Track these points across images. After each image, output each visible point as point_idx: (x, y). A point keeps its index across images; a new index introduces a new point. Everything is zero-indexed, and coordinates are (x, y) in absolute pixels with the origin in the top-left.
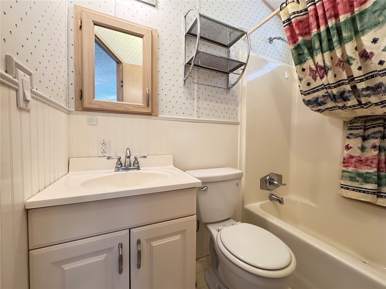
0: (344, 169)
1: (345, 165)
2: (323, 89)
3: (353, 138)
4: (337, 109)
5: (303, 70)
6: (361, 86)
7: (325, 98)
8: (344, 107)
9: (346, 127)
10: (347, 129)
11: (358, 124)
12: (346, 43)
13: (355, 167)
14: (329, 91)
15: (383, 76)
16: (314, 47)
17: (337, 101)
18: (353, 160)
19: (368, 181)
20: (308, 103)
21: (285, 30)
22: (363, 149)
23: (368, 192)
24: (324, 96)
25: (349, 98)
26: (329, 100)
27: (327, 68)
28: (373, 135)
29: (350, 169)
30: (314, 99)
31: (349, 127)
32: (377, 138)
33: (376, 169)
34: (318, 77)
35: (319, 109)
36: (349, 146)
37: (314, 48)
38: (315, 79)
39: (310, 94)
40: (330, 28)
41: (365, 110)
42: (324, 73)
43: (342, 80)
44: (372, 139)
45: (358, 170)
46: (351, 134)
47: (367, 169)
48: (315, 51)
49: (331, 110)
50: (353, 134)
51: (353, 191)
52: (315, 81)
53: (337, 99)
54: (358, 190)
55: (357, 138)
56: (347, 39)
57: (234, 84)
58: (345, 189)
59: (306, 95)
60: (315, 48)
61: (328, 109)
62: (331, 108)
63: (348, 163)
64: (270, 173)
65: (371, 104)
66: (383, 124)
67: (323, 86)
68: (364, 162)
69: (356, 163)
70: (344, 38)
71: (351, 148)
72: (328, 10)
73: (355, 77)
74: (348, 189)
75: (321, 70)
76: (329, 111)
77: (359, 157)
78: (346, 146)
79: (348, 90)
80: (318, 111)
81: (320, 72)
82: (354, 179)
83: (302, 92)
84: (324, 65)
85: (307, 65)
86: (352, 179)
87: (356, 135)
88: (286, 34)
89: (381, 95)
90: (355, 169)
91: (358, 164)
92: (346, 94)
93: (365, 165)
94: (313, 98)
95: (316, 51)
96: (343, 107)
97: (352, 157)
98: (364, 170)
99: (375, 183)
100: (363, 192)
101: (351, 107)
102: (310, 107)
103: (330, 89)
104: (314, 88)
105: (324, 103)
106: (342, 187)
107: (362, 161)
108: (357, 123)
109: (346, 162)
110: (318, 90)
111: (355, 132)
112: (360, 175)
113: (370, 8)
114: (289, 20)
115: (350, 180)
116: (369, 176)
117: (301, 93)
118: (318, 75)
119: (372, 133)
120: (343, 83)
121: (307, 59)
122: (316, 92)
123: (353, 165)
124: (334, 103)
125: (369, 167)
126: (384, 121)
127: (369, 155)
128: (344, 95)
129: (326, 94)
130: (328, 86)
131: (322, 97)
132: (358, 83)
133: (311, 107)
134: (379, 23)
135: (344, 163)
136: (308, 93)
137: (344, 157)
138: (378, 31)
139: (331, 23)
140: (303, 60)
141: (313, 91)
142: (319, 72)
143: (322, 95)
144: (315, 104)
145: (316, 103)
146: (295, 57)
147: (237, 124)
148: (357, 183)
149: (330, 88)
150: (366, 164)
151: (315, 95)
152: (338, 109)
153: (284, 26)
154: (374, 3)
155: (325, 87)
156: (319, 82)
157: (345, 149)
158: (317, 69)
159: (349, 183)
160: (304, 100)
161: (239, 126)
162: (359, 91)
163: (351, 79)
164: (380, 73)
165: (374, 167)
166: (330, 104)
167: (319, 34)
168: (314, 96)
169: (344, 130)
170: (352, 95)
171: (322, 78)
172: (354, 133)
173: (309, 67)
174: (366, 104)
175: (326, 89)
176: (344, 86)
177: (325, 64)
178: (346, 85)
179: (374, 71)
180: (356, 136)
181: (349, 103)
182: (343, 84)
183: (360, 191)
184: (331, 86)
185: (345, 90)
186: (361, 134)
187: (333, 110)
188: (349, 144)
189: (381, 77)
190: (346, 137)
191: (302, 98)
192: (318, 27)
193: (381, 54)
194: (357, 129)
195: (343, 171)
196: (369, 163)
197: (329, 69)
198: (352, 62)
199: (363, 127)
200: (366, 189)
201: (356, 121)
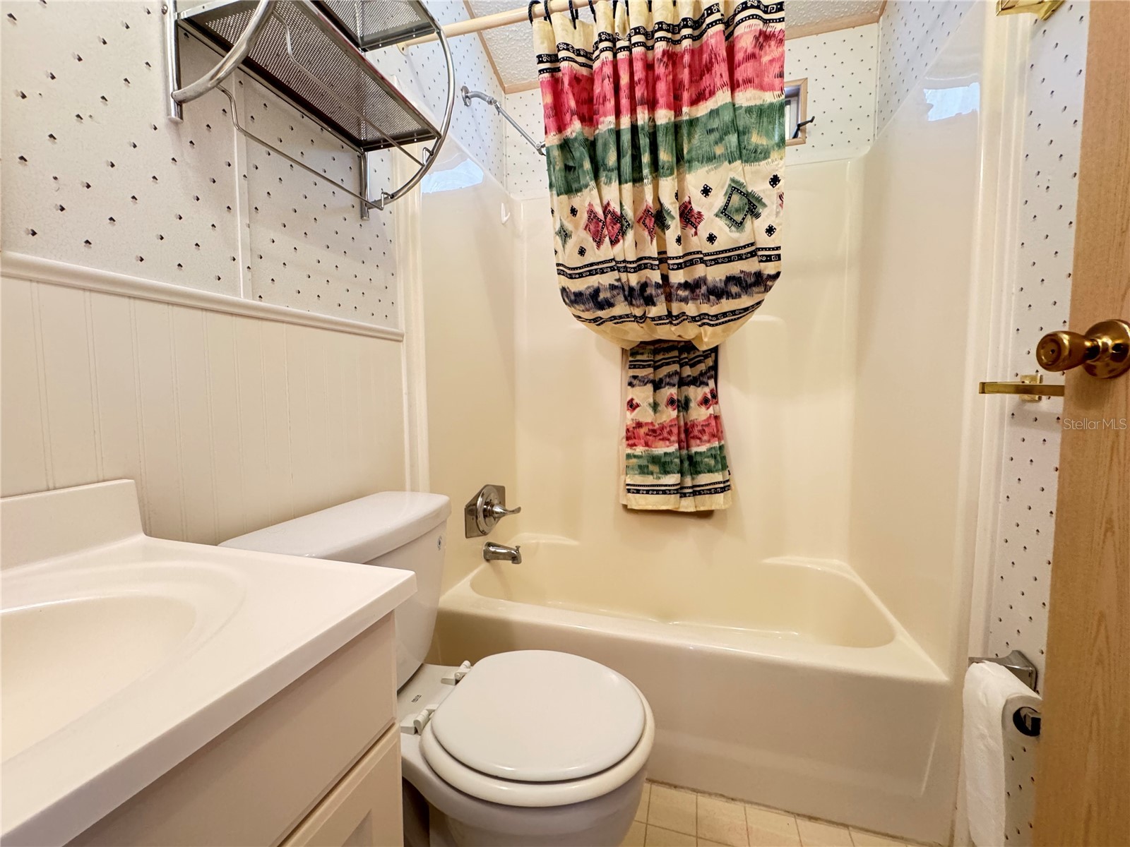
0: (629, 451)
1: (631, 442)
2: (612, 269)
3: (639, 386)
4: (629, 321)
5: (574, 211)
6: (677, 277)
7: (615, 292)
8: (643, 318)
9: (626, 363)
10: (628, 366)
11: (644, 357)
12: (664, 176)
13: (647, 445)
14: (624, 276)
15: (711, 265)
16: (603, 162)
17: (634, 302)
18: (642, 431)
19: (668, 469)
20: (576, 300)
21: (541, 82)
22: (655, 406)
23: (670, 490)
24: (612, 287)
25: (655, 299)
26: (621, 298)
27: (627, 222)
28: (668, 380)
29: (639, 450)
30: (590, 290)
31: (630, 361)
32: (674, 385)
33: (676, 446)
34: (607, 239)
35: (597, 318)
36: (634, 402)
37: (601, 163)
38: (599, 243)
39: (582, 277)
40: (639, 129)
41: (673, 328)
42: (619, 232)
43: (646, 258)
44: (667, 387)
45: (652, 451)
46: (635, 377)
47: (664, 447)
48: (604, 170)
49: (618, 323)
50: (638, 376)
51: (647, 493)
52: (598, 246)
53: (636, 299)
54: (653, 490)
55: (645, 384)
56: (666, 167)
57: (393, 196)
58: (633, 493)
59: (575, 278)
60: (604, 165)
61: (615, 318)
62: (621, 317)
63: (635, 438)
64: (483, 486)
65: (686, 317)
66: (678, 359)
67: (614, 263)
68: (658, 432)
69: (648, 437)
70: (660, 164)
71: (638, 406)
72: (639, 80)
73: (670, 258)
74: (638, 492)
75: (615, 224)
76: (615, 323)
77: (652, 423)
78: (628, 402)
79: (656, 282)
80: (595, 322)
81: (612, 227)
82: (646, 471)
83: (561, 268)
84: (621, 213)
85: (584, 201)
86: (643, 470)
87: (643, 380)
88: (543, 95)
89: (699, 301)
90: (647, 448)
91: (651, 438)
92: (650, 291)
93: (660, 439)
94: (589, 287)
95: (609, 173)
96: (641, 318)
97: (639, 425)
98: (661, 449)
99: (678, 473)
100: (663, 494)
101: (655, 321)
102: (579, 310)
103: (625, 273)
104: (592, 265)
105: (609, 304)
106: (629, 491)
107: (654, 431)
108: (642, 354)
109: (631, 436)
110: (602, 272)
111: (641, 373)
112: (655, 460)
113: (704, 120)
114: (553, 58)
115: (640, 474)
116: (670, 460)
117: (558, 270)
118: (607, 233)
119: (666, 376)
120: (647, 264)
121: (586, 186)
122: (597, 273)
123: (642, 441)
124: (628, 306)
125: (667, 443)
126: (679, 353)
127: (664, 419)
128: (646, 291)
129: (616, 284)
130: (624, 265)
131: (610, 288)
132: (673, 269)
133: (581, 309)
134: (715, 158)
135: (628, 438)
136: (579, 274)
137: (627, 426)
138: (712, 173)
139: (642, 117)
140: (575, 186)
141: (589, 271)
142: (610, 228)
143: (610, 285)
144: (591, 304)
145: (593, 302)
146: (560, 170)
147: (397, 338)
148: (651, 477)
149: (626, 270)
150: (661, 437)
151: (594, 281)
152: (632, 321)
153: (540, 71)
154: (710, 112)
155: (618, 267)
156: (606, 252)
157: (628, 409)
158: (605, 218)
159: (639, 479)
160: (564, 290)
161: (403, 346)
162: (672, 287)
163: (663, 258)
164: (706, 258)
165: (674, 442)
166: (621, 308)
167: (618, 133)
168: (590, 285)
169: (623, 367)
170: (662, 294)
171: (614, 242)
172: (640, 375)
173: (587, 209)
174: (677, 317)
175: (619, 271)
176: (647, 272)
177: (623, 212)
178: (655, 270)
179: (694, 253)
180: (644, 382)
181: (654, 311)
182: (646, 266)
183: (658, 492)
184: (629, 265)
185: (648, 281)
186: (651, 377)
187: (623, 322)
188: (634, 398)
189: (707, 266)
190: (627, 384)
191: (560, 283)
192: (618, 114)
193: (712, 220)
194: (644, 367)
195: (629, 456)
196: (665, 435)
197: (629, 225)
198: (670, 223)
199: (652, 363)
200: (666, 485)
201: (641, 351)
